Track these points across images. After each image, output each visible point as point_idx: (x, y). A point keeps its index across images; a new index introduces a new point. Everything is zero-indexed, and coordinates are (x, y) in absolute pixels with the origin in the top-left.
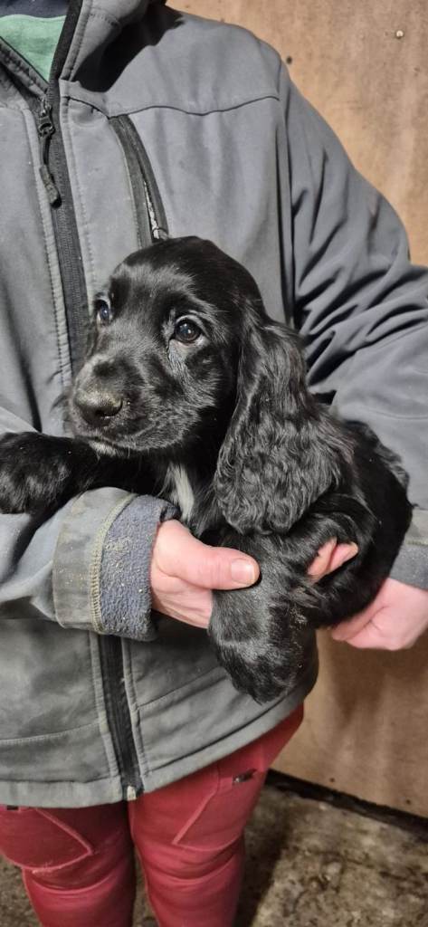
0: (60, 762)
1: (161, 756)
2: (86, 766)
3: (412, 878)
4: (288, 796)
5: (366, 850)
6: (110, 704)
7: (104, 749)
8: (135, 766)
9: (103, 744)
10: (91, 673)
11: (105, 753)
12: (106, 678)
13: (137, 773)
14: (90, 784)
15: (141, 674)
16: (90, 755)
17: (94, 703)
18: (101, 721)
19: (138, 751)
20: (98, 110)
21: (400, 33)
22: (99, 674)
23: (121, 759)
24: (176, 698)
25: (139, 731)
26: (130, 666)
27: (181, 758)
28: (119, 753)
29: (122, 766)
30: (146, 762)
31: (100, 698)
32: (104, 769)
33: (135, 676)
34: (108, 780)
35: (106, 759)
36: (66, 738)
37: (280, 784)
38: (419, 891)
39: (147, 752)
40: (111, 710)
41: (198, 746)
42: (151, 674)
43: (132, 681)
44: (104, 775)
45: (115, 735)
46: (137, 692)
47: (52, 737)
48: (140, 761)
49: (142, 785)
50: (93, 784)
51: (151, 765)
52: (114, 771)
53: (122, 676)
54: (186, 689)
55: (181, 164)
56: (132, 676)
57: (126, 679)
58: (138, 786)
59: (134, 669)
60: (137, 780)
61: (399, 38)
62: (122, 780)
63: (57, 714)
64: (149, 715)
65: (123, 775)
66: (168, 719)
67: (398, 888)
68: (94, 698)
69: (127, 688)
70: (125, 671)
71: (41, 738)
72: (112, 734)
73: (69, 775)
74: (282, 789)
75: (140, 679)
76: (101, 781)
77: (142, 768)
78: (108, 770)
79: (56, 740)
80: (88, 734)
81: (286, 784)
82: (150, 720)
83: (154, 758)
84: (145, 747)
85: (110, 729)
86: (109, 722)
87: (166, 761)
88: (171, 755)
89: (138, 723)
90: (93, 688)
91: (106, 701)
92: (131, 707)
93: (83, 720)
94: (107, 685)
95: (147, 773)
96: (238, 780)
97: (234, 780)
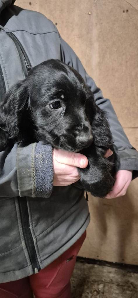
1: (46, 254)
2: (19, 263)
3: (127, 285)
4: (84, 264)
5: (111, 278)
6: (26, 237)
7: (25, 255)
8: (37, 260)
9: (24, 253)
10: (18, 226)
11: (25, 257)
12: (23, 227)
15: (36, 224)
16: (20, 259)
17: (20, 238)
18: (23, 244)
19: (37, 254)
21: (90, 13)
22: (21, 226)
23: (31, 258)
24: (48, 231)
25: (37, 246)
26: (32, 221)
27: (52, 254)
29: (32, 261)
30: (40, 258)
31: (22, 236)
32: (25, 263)
33: (34, 225)
35: (26, 260)
36: (11, 253)
37: (81, 261)
38: (130, 289)
39: (40, 254)
40: (26, 239)
42: (39, 224)
43: (33, 228)
44: (26, 266)
45: (29, 249)
46: (35, 231)
47: (5, 253)
48: (38, 258)
49: (40, 267)
50: (22, 270)
51: (42, 259)
53: (29, 226)
56: (33, 225)
57: (31, 227)
58: (39, 267)
59: (33, 223)
60: (38, 265)
61: (90, 15)
62: (32, 266)
63: (7, 244)
64: (40, 240)
65: (32, 264)
66: (47, 240)
67: (123, 289)
68: (20, 236)
69: (31, 230)
70: (30, 223)
72: (27, 249)
73: (13, 267)
74: (82, 262)
75: (35, 226)
77: (39, 260)
78: (27, 264)
79: (7, 255)
80: (19, 251)
81: (83, 260)
82: (41, 241)
83: (43, 256)
84: (40, 252)
85: (27, 247)
86: (26, 244)
87: (47, 256)
88: (49, 253)
89: (37, 243)
90: (19, 232)
91: (24, 236)
92: (33, 237)
93: (16, 245)
94: (24, 230)
95: (41, 262)
96: (68, 260)
97: (67, 261)
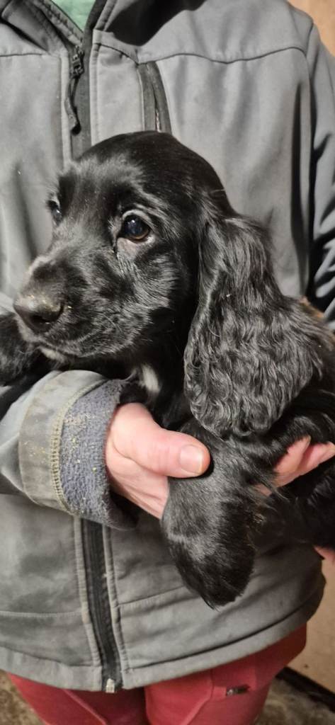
0: (46, 641)
1: (141, 657)
2: (68, 651)
4: (317, 707)
6: (92, 596)
7: (87, 637)
8: (117, 661)
9: (85, 633)
10: (75, 564)
11: (87, 642)
12: (89, 570)
13: (118, 668)
14: (73, 668)
15: (123, 573)
16: (73, 641)
17: (78, 592)
18: (84, 610)
19: (119, 646)
20: (127, 56)
22: (82, 565)
23: (103, 651)
24: (158, 602)
25: (120, 628)
26: (112, 563)
28: (101, 645)
29: (104, 657)
30: (126, 659)
31: (83, 590)
32: (86, 657)
33: (117, 574)
34: (90, 668)
35: (89, 649)
36: (51, 620)
37: (312, 693)
39: (128, 650)
40: (93, 602)
41: (178, 654)
42: (133, 575)
43: (113, 578)
44: (88, 663)
45: (96, 627)
46: (118, 590)
47: (39, 616)
48: (122, 657)
49: (122, 681)
50: (76, 669)
51: (132, 663)
52: (96, 661)
53: (104, 571)
54: (168, 595)
55: (196, 100)
56: (113, 573)
57: (108, 575)
58: (118, 681)
59: (116, 567)
60: (118, 674)
62: (103, 672)
63: (43, 596)
64: (128, 614)
65: (106, 666)
66: (149, 622)
68: (78, 588)
69: (109, 584)
70: (108, 567)
71: (29, 615)
72: (94, 626)
73: (55, 655)
74: (313, 698)
75: (121, 578)
76: (84, 668)
78: (91, 659)
79: (42, 620)
80: (70, 622)
81: (317, 694)
82: (130, 619)
83: (134, 657)
84: (126, 645)
85: (92, 620)
86: (90, 613)
87: (145, 662)
88: (151, 658)
89: (119, 619)
90: (76, 578)
91: (88, 592)
92: (112, 603)
93: (68, 606)
94: (90, 578)
95: (127, 670)
96: (231, 691)
97: (228, 690)
